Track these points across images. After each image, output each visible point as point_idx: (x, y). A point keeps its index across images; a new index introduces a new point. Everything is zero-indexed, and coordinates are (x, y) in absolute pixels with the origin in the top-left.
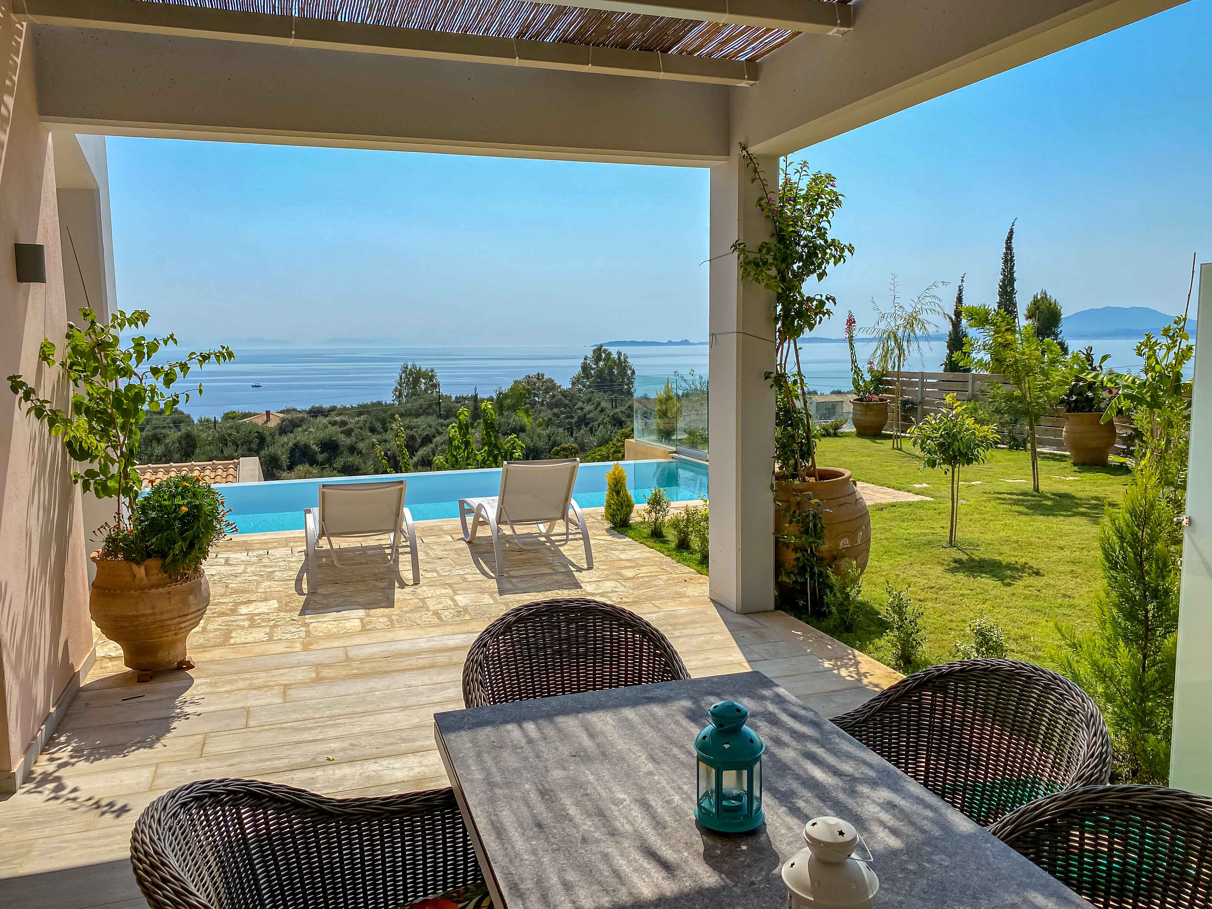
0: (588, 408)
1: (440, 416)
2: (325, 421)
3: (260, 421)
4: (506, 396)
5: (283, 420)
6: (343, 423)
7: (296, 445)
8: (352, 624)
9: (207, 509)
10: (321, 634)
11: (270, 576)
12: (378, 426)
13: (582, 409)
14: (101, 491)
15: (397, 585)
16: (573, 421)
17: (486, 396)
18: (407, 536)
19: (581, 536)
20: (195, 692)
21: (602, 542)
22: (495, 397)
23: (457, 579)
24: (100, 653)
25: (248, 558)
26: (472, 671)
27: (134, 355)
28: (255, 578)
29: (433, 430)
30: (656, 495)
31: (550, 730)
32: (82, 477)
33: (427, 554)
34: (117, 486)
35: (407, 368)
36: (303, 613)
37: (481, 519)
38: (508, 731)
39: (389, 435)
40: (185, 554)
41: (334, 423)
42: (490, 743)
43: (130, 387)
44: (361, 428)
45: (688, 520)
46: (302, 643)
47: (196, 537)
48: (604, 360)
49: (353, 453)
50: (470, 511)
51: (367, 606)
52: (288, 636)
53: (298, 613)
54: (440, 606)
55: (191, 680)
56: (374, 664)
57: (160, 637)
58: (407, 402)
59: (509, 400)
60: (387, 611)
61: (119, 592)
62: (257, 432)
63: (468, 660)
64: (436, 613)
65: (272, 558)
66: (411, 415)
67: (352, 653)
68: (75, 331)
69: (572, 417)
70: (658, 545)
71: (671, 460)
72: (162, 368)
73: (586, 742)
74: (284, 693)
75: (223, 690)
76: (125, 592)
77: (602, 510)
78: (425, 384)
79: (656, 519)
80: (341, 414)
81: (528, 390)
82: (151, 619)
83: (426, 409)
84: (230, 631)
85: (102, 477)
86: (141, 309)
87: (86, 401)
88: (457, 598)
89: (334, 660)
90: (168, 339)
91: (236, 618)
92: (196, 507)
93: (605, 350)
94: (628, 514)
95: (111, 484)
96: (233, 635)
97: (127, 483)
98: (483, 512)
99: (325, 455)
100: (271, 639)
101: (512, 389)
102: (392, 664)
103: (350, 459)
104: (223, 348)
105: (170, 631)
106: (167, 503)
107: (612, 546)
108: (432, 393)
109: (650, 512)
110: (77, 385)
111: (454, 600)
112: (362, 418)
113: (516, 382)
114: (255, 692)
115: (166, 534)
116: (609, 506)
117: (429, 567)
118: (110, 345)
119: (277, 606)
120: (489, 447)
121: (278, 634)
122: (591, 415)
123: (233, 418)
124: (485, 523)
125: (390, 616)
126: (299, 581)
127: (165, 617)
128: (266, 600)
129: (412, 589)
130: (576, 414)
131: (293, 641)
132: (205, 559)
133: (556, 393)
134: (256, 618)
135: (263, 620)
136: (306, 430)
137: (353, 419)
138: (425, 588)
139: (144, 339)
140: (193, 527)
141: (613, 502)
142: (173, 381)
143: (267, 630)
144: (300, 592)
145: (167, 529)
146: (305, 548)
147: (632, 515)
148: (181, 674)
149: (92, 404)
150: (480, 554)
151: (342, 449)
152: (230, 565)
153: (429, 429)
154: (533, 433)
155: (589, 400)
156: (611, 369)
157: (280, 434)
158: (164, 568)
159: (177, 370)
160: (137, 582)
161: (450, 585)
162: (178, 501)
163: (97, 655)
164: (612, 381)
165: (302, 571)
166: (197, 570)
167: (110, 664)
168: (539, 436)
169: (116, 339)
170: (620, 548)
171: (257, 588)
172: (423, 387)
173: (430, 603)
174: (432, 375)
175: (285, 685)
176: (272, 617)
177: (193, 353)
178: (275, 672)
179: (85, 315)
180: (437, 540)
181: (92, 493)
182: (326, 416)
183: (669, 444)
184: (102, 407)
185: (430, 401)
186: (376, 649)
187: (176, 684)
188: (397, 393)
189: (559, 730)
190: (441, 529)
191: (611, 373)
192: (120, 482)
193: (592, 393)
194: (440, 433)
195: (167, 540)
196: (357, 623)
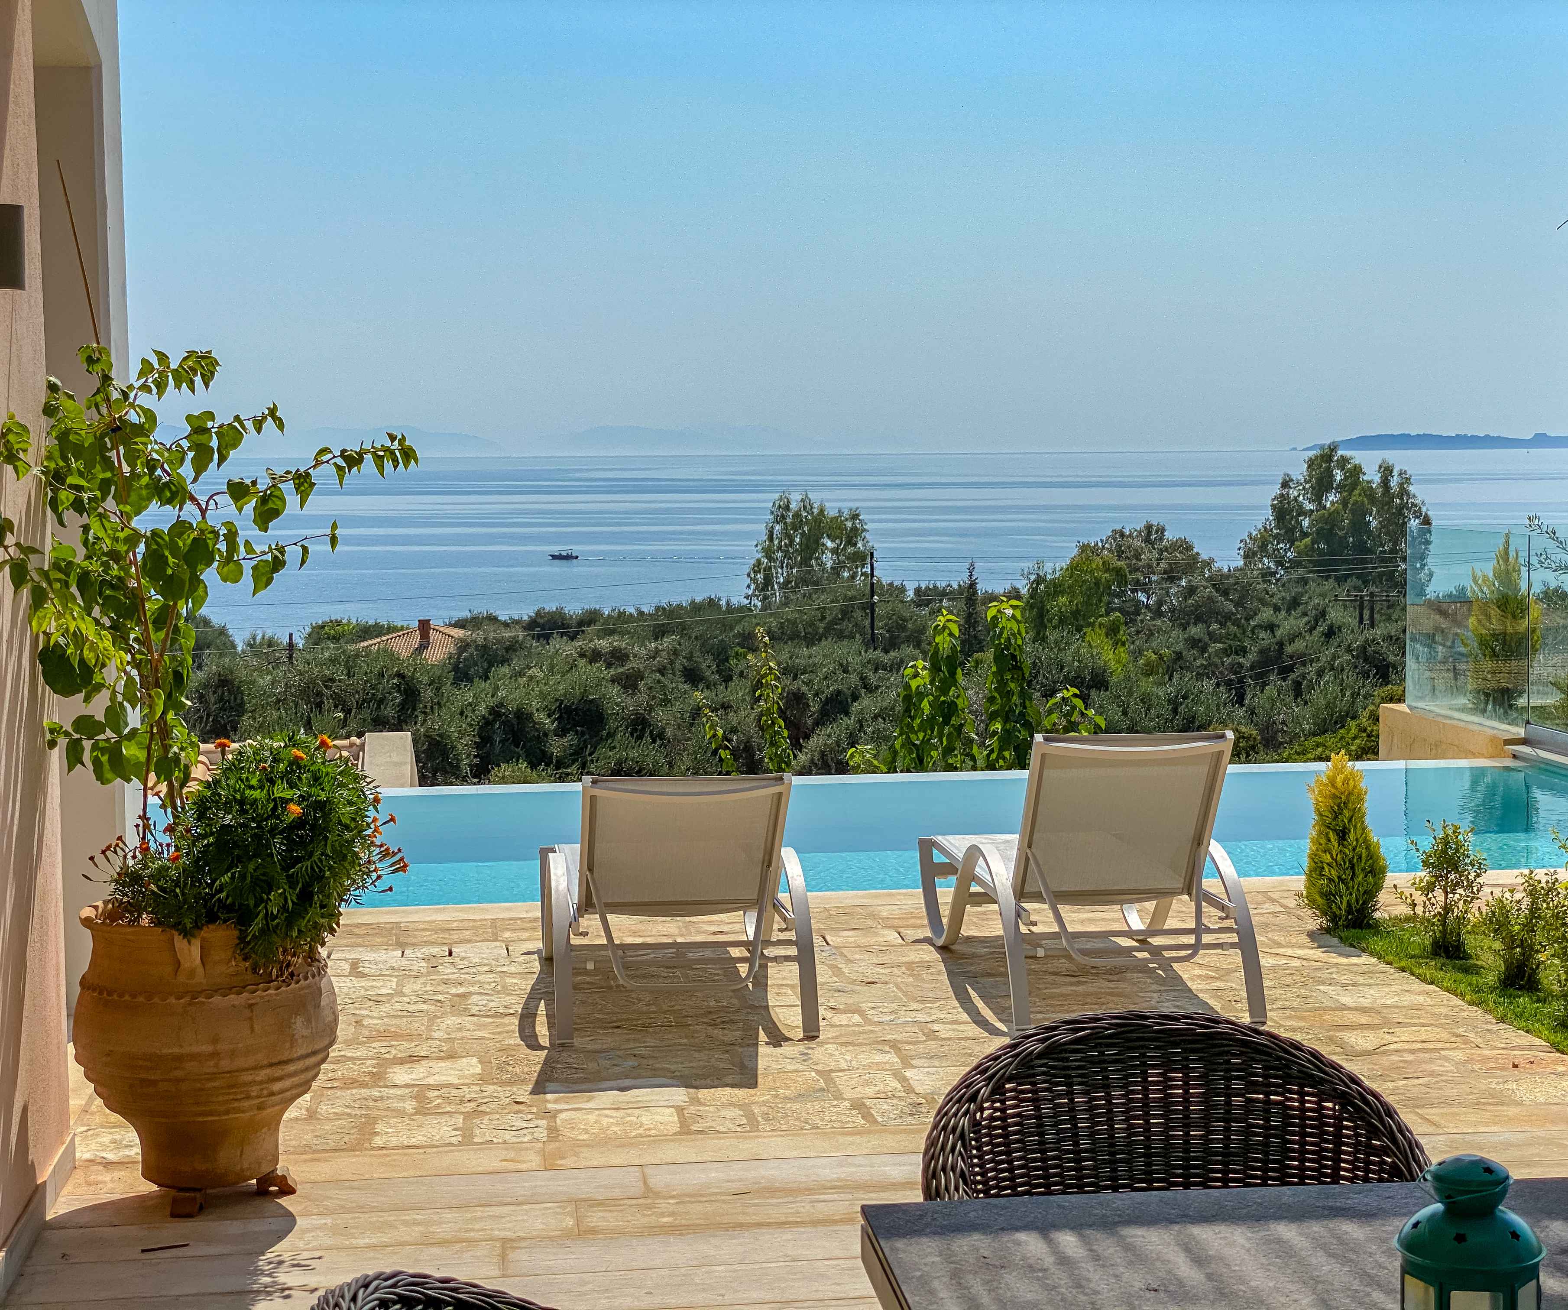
0: (1288, 624)
1: (872, 642)
2: (568, 649)
3: (404, 647)
4: (1056, 588)
5: (463, 646)
6: (618, 657)
7: (495, 712)
8: (659, 1118)
9: (345, 812)
10: (585, 1137)
11: (460, 1004)
12: (707, 665)
13: (1271, 627)
14: (107, 767)
15: (762, 1036)
16: (1246, 662)
17: (999, 588)
18: (790, 915)
19: (1234, 938)
20: (301, 1244)
21: (1297, 963)
22: (1024, 591)
23: (910, 1032)
24: (83, 1153)
25: (404, 962)
26: (943, 1148)
27: (191, 455)
28: (425, 1007)
29: (854, 678)
30: (1446, 841)
31: (1107, 1245)
32: (67, 734)
33: (837, 971)
34: (142, 756)
35: (787, 508)
36: (539, 1088)
37: (975, 888)
38: (1018, 1243)
39: (737, 692)
40: (292, 916)
41: (595, 656)
42: (977, 1259)
43: (181, 527)
44: (662, 671)
45: (1534, 910)
46: (543, 1153)
47: (317, 877)
48: (1341, 488)
49: (640, 737)
50: (949, 869)
51: (690, 1081)
52: (507, 1136)
53: (530, 1088)
54: (870, 1091)
55: (290, 1220)
56: (710, 1208)
57: (227, 1112)
58: (786, 603)
59: (1063, 599)
60: (740, 1094)
61: (141, 999)
62: (399, 675)
63: (935, 1127)
64: (859, 1106)
65: (461, 964)
66: (794, 636)
67: (659, 1179)
68: (63, 399)
69: (1243, 651)
70: (1449, 976)
71: (1509, 762)
72: (254, 483)
73: (1185, 1269)
74: (503, 1257)
75: (361, 1242)
76: (156, 1000)
77: (1299, 882)
78: (835, 551)
79: (1447, 909)
80: (611, 632)
81: (1118, 572)
82: (209, 1067)
83: (835, 621)
84: (372, 1121)
85: (109, 733)
86: (201, 348)
87: (79, 559)
88: (909, 1073)
89: (617, 1193)
90: (264, 418)
91: (386, 1092)
92: (320, 806)
93: (1344, 460)
94: (1371, 894)
95: (131, 751)
96: (379, 1128)
97: (166, 748)
98: (980, 870)
99: (570, 739)
100: (467, 1140)
101: (1073, 567)
102: (751, 1210)
103: (634, 754)
104: (393, 438)
105: (248, 1097)
106: (256, 794)
107: (1323, 975)
108: (853, 577)
109: (1429, 889)
110: (61, 523)
111: (903, 1080)
112: (667, 642)
113: (1084, 548)
114: (435, 1250)
115: (251, 867)
116: (1317, 869)
117: (840, 1001)
118: (140, 430)
119: (478, 1070)
120: (1006, 720)
121: (483, 1131)
122: (1299, 645)
123: (335, 639)
124: (987, 897)
125: (749, 1105)
126: (527, 1018)
127: (241, 1062)
128: (452, 1056)
129: (801, 1047)
130: (1254, 640)
131: (519, 1147)
132: (332, 931)
133: (1197, 580)
134: (431, 1094)
135: (448, 1100)
136: (521, 674)
137: (643, 645)
138: (831, 1047)
139: (213, 418)
140: (311, 855)
141: (1327, 858)
142: (276, 513)
143: (459, 1120)
144: (531, 1041)
145: (255, 856)
146: (540, 945)
147: (1383, 897)
148: (267, 1206)
149: (95, 567)
150: (974, 978)
151: (612, 724)
152: (363, 975)
153: (841, 675)
154: (1130, 694)
155: (1294, 603)
156: (1359, 513)
157: (456, 683)
158: (243, 944)
159: (287, 487)
160: (182, 978)
161: (895, 1046)
162: (281, 791)
163: (78, 1155)
164: (1361, 548)
165: (533, 997)
166: (312, 957)
167: (107, 1177)
168: (1145, 700)
169: (150, 416)
170: (1343, 979)
171: (429, 1029)
172: (828, 560)
173: (842, 1081)
174: (854, 529)
175: (505, 1240)
176: (468, 1092)
177: (324, 451)
178: (479, 1212)
179: (90, 361)
180: (863, 941)
181: (85, 772)
182: (573, 638)
183: (1505, 717)
184: (115, 573)
185: (846, 598)
186: (714, 1174)
187: (257, 1226)
188: (760, 577)
189: (1128, 1248)
190: (873, 916)
191: (1359, 525)
192: (149, 748)
193: (1304, 581)
194: (870, 689)
195: (256, 882)
196: (667, 1119)
